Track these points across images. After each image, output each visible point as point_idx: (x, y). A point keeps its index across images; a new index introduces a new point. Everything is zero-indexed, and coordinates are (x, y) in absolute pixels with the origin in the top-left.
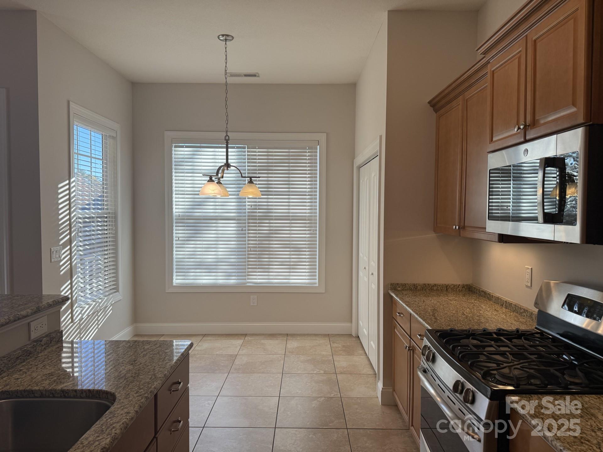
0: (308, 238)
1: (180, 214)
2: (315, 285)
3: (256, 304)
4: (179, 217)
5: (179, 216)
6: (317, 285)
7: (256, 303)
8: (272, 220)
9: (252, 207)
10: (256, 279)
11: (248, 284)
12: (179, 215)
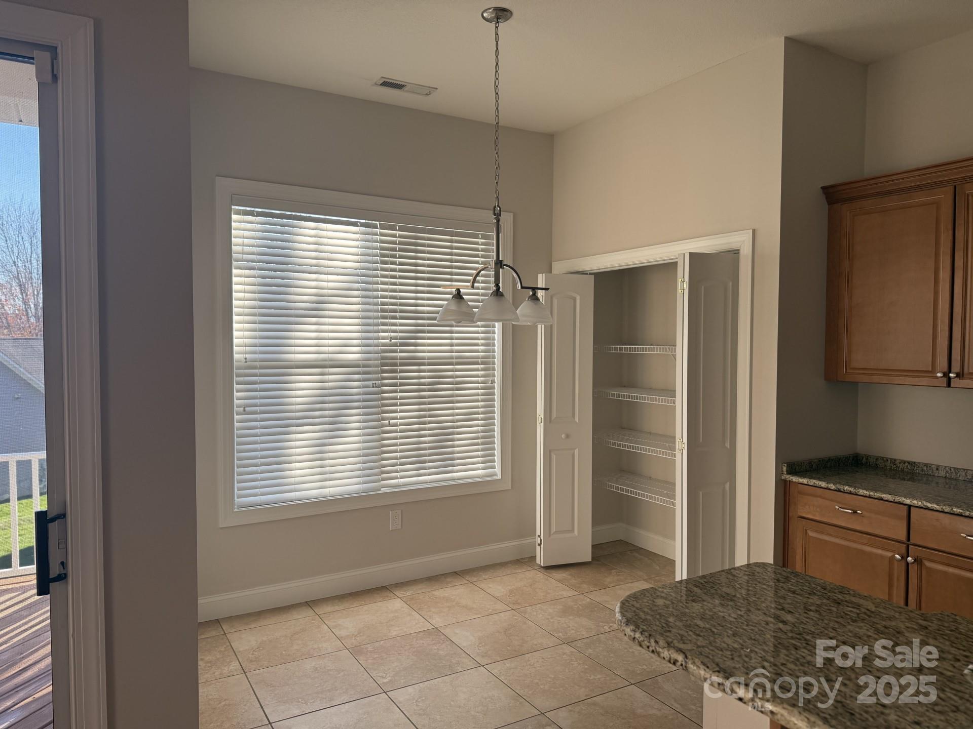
0: (481, 395)
1: (247, 356)
2: (494, 478)
3: (399, 527)
4: (246, 364)
5: (246, 362)
6: (499, 477)
7: (400, 523)
8: (423, 364)
9: (392, 341)
10: (396, 478)
11: (384, 490)
12: (246, 358)
